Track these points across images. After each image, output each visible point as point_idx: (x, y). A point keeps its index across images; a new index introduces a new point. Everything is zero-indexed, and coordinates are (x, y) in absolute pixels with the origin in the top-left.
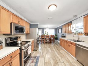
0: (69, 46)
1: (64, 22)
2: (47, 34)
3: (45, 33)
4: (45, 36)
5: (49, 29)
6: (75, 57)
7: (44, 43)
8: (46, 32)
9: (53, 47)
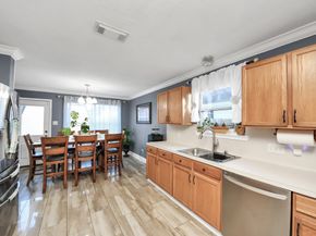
0: (191, 180)
1: (161, 82)
2: (85, 128)
3: (73, 124)
4: (71, 139)
5: (95, 101)
6: (221, 230)
7: (62, 178)
8: (75, 115)
9: (118, 198)
